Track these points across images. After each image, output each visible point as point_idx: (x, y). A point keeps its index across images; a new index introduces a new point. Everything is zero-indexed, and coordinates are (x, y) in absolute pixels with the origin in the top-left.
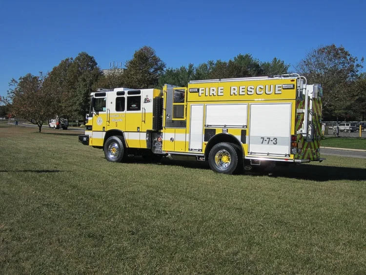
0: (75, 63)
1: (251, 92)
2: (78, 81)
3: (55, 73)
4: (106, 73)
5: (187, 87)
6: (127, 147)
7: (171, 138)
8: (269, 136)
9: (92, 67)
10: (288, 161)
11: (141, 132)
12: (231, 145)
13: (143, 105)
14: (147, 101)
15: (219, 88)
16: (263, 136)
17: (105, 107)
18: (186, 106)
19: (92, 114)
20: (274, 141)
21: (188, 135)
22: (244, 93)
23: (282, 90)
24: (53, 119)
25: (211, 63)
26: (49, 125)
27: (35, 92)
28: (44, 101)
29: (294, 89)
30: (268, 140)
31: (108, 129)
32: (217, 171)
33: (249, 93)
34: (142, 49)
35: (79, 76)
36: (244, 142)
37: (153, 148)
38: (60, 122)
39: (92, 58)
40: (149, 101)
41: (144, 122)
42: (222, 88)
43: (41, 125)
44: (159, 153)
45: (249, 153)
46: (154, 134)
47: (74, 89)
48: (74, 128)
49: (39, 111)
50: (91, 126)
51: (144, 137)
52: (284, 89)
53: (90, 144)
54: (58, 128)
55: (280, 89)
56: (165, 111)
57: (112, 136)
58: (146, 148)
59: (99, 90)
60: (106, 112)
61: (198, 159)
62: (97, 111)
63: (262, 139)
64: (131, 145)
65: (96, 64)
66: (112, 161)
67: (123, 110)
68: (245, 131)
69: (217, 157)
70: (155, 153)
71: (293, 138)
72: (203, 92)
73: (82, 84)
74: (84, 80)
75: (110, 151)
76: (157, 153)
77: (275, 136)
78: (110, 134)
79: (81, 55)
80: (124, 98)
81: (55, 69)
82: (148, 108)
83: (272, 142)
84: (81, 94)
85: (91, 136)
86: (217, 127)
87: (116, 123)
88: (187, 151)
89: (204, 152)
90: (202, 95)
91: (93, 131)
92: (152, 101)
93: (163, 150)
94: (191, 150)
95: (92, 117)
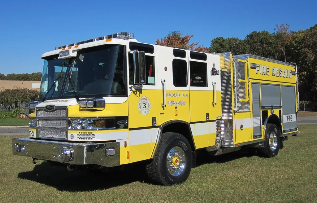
1: (281, 74)
6: (195, 149)
14: (214, 72)
15: (267, 68)
21: (252, 119)
22: (278, 75)
29: (295, 75)
30: (289, 118)
40: (216, 73)
45: (283, 131)
50: (125, 118)
55: (291, 74)
67: (185, 85)
68: (281, 111)
72: (258, 69)
85: (126, 142)
86: (269, 109)
87: (176, 108)
88: (253, 139)
89: (263, 137)
90: (258, 72)
91: (130, 129)
92: (220, 74)
93: (235, 143)
94: (255, 137)
95: (127, 96)
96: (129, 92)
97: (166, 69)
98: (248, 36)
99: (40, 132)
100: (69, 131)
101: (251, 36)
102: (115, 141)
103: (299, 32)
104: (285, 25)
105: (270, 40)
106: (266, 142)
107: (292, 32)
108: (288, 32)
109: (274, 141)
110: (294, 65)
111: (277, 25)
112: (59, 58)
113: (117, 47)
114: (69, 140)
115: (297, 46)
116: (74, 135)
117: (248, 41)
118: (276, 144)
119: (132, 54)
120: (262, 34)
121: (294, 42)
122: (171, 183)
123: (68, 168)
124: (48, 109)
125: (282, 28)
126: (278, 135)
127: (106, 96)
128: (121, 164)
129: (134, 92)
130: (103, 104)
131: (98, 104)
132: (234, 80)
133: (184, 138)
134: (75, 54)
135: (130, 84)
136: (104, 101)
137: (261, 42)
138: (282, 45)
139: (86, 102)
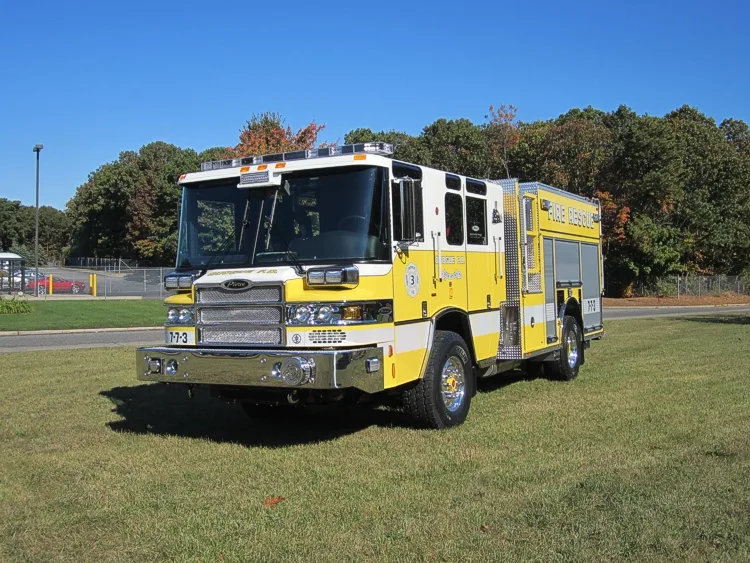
1: (580, 220)
14: (496, 220)
18: (539, 238)
21: (544, 307)
22: (576, 222)
23: (593, 223)
31: (434, 309)
40: (499, 219)
63: (588, 304)
72: (551, 211)
85: (391, 347)
86: (565, 287)
87: (450, 284)
88: (546, 345)
89: (559, 342)
90: (551, 217)
91: (397, 324)
92: (503, 220)
93: (523, 352)
94: (549, 340)
95: (391, 263)
96: (394, 255)
98: (427, 130)
99: (205, 334)
100: (288, 329)
101: (434, 130)
102: (375, 345)
103: (536, 126)
104: (507, 107)
105: (475, 140)
106: (564, 351)
107: (521, 124)
108: (513, 123)
109: (572, 350)
110: (597, 203)
111: (491, 108)
112: (239, 186)
113: (374, 170)
114: (288, 345)
115: (534, 157)
116: (300, 336)
117: (429, 142)
118: (576, 355)
119: (398, 185)
120: (458, 125)
121: (527, 145)
122: (448, 425)
123: (290, 398)
124: (231, 287)
125: (501, 116)
126: (577, 338)
127: (357, 261)
128: (386, 387)
129: (399, 254)
130: (354, 278)
131: (349, 277)
132: (522, 233)
133: (462, 341)
134: (277, 181)
135: (395, 240)
136: (357, 272)
137: (456, 143)
138: (501, 152)
139: (322, 273)
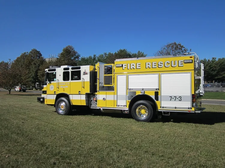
0: (29, 55)
1: (161, 65)
2: (31, 65)
3: (18, 60)
4: (47, 60)
5: (114, 64)
6: (72, 104)
7: (104, 98)
8: (175, 95)
9: (39, 57)
10: (191, 112)
11: (82, 94)
12: (148, 102)
13: (82, 76)
14: (85, 73)
15: (138, 64)
16: (171, 95)
17: (56, 78)
18: (114, 76)
19: (47, 83)
20: (179, 99)
21: (115, 96)
22: (155, 67)
23: (184, 64)
24: (17, 86)
25: (105, 54)
26: (15, 90)
27: (6, 71)
28: (12, 76)
29: (192, 63)
30: (175, 98)
31: (58, 93)
32: (138, 120)
33: (159, 66)
34: (67, 47)
35: (32, 62)
36: (157, 100)
37: (90, 105)
38: (21, 88)
39: (39, 52)
40: (86, 74)
41: (84, 88)
42: (140, 64)
43: (10, 90)
44: (94, 108)
45: (161, 107)
46: (91, 95)
47: (29, 69)
48: (30, 91)
49: (9, 82)
50: (46, 91)
51: (84, 98)
52: (185, 63)
53: (46, 103)
54: (20, 91)
55: (182, 63)
56: (98, 80)
57: (61, 97)
58: (85, 105)
59: (51, 67)
60: (56, 82)
61: (124, 112)
62: (50, 81)
63: (171, 98)
64: (74, 103)
65: (41, 55)
66: (61, 114)
67: (68, 80)
68: (158, 92)
69: (137, 110)
70: (91, 108)
71: (193, 96)
72: (125, 67)
73: (33, 66)
74: (35, 64)
75: (60, 108)
76: (93, 108)
77: (180, 95)
78: (59, 96)
79: (33, 50)
80: (69, 72)
81: (18, 58)
82: (86, 78)
83: (178, 99)
84: (33, 72)
85: (46, 98)
86: (138, 90)
88: (115, 107)
89: (127, 107)
91: (47, 94)
92: (89, 73)
93: (98, 106)
97: (60, 75)
129: (49, 84)
